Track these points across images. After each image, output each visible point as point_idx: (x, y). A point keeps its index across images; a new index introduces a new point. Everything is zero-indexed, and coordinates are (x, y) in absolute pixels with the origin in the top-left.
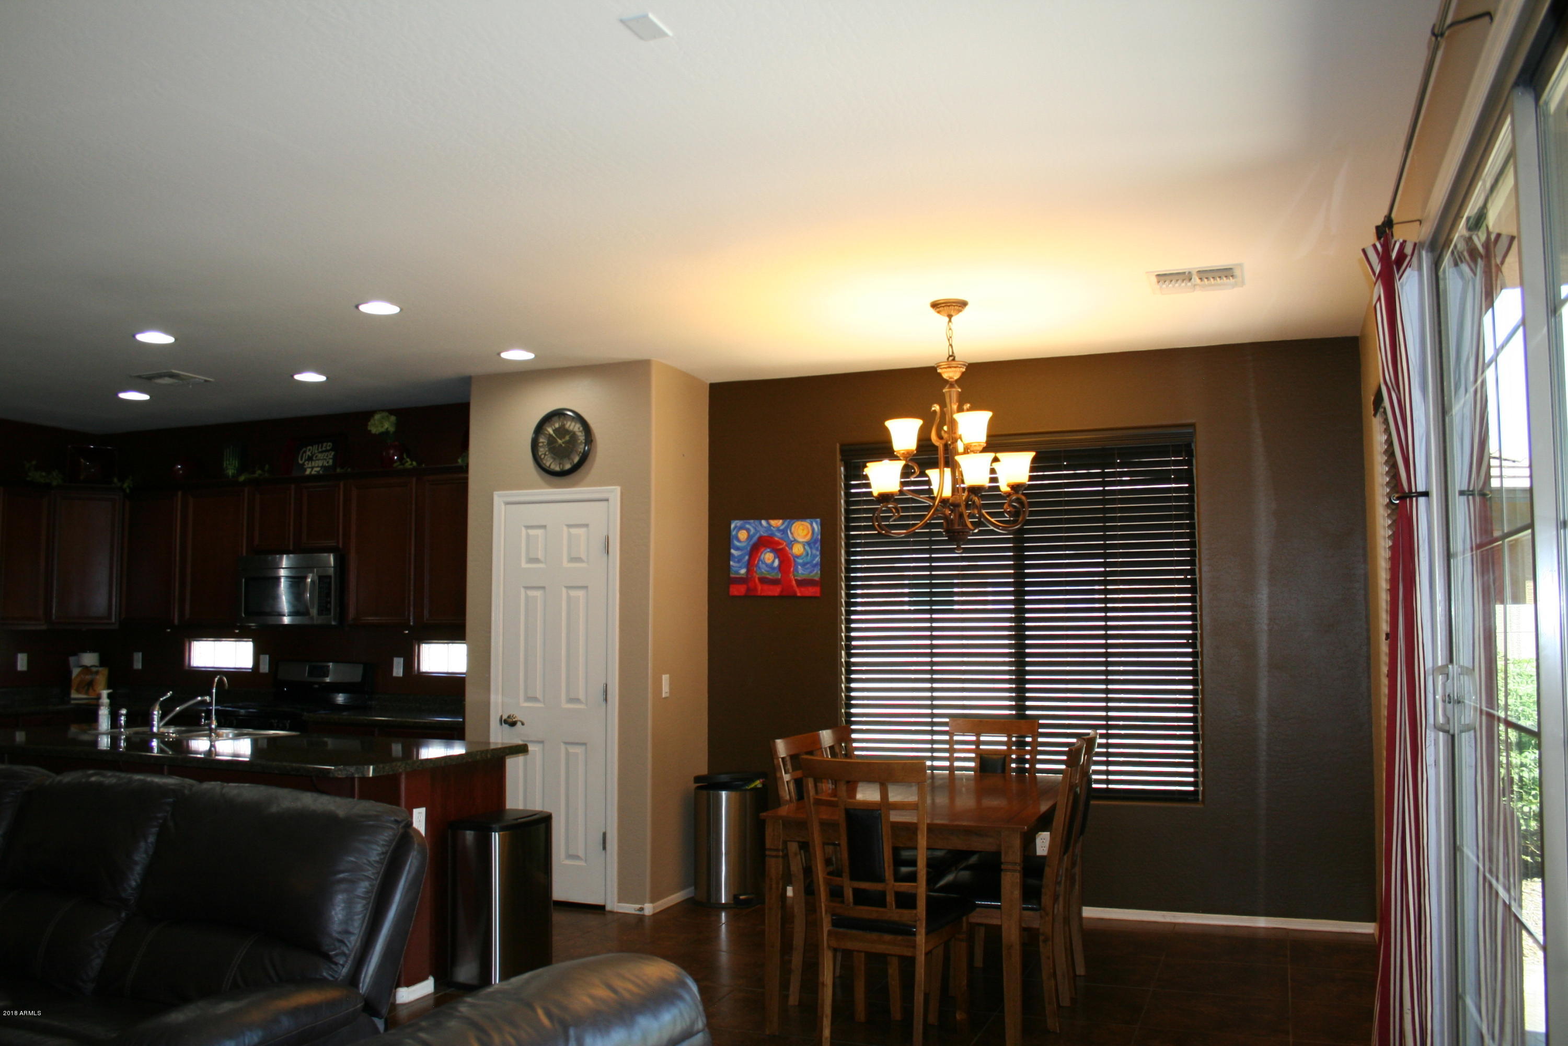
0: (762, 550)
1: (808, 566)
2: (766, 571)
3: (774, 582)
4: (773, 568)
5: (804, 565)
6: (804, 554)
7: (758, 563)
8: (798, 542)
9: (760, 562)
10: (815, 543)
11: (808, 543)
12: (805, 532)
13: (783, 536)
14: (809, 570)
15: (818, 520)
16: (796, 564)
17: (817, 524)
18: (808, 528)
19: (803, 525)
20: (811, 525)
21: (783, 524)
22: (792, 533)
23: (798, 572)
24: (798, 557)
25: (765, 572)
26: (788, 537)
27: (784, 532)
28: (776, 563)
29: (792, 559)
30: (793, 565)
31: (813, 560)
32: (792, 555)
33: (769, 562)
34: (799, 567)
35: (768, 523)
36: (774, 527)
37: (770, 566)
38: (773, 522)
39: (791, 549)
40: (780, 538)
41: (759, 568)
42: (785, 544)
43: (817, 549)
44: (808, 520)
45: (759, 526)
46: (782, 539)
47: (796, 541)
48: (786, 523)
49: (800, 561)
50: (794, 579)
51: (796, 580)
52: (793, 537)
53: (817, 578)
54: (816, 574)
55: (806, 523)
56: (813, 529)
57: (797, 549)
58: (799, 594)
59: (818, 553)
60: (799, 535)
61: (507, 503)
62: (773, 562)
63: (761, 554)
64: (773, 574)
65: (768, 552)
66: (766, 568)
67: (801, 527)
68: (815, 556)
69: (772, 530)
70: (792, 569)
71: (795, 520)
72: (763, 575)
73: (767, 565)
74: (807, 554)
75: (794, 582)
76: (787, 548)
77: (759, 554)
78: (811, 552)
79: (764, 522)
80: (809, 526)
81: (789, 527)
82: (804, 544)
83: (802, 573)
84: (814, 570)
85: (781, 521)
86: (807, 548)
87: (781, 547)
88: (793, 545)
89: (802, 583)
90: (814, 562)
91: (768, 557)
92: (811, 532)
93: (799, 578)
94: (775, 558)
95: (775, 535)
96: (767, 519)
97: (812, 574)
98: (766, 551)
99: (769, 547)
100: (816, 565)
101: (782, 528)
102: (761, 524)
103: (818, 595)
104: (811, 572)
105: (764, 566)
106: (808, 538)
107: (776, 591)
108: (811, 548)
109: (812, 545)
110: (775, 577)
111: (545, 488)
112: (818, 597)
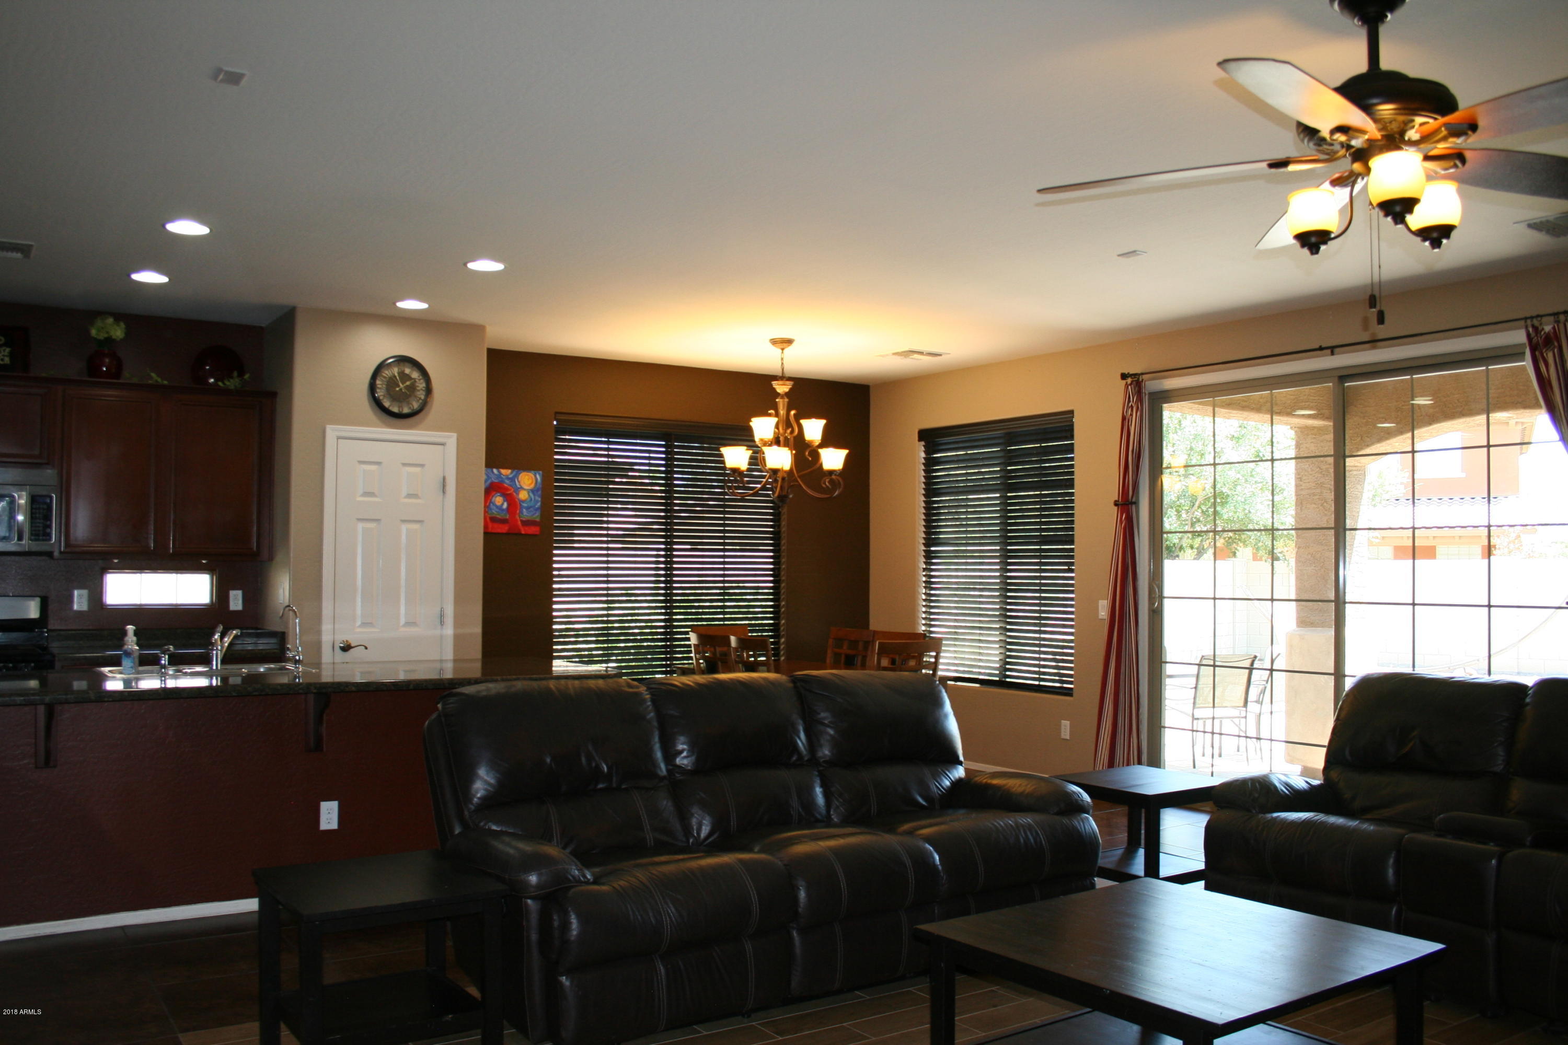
0: (493, 494)
1: (532, 509)
2: (496, 512)
3: (503, 521)
4: (503, 510)
5: (528, 508)
6: (529, 500)
7: (489, 505)
8: (525, 489)
9: (491, 504)
10: (538, 490)
11: (532, 491)
12: (530, 482)
13: (511, 483)
14: (532, 513)
15: (541, 472)
16: (521, 507)
17: (539, 474)
18: (532, 477)
19: (528, 475)
20: (535, 476)
21: (511, 473)
22: (519, 482)
23: (523, 514)
24: (523, 501)
25: (495, 513)
26: (516, 484)
27: (512, 480)
28: (505, 506)
29: (518, 503)
30: (519, 507)
31: (536, 505)
32: (519, 499)
33: (499, 504)
34: (524, 510)
35: (499, 472)
36: (504, 475)
37: (500, 508)
38: (503, 471)
39: (518, 494)
40: (509, 485)
41: (491, 509)
42: (513, 490)
43: (539, 496)
44: (533, 472)
45: (491, 474)
46: (511, 486)
47: (522, 488)
48: (514, 473)
49: (525, 505)
50: (519, 520)
51: (521, 521)
52: (520, 485)
53: (538, 519)
54: (537, 516)
55: (531, 474)
56: (536, 479)
57: (523, 495)
58: (523, 532)
59: (540, 499)
60: (524, 483)
61: (338, 438)
62: (503, 504)
63: (493, 496)
64: (502, 514)
65: (499, 496)
66: (497, 510)
67: (527, 477)
68: (537, 502)
69: (502, 478)
70: (518, 512)
71: (522, 471)
72: (494, 515)
73: (497, 507)
74: (531, 500)
75: (519, 522)
76: (515, 494)
77: (491, 497)
78: (534, 499)
79: (495, 471)
80: (533, 477)
81: (516, 476)
82: (528, 491)
83: (526, 514)
84: (536, 513)
85: (510, 471)
86: (531, 495)
87: (509, 492)
88: (519, 492)
89: (526, 523)
90: (537, 506)
91: (498, 500)
92: (534, 482)
93: (524, 519)
94: (504, 501)
95: (504, 482)
96: (498, 468)
97: (534, 516)
98: (496, 495)
99: (499, 492)
100: (536, 510)
101: (511, 476)
102: (493, 472)
103: (538, 533)
104: (533, 515)
105: (494, 508)
106: (532, 486)
107: (504, 529)
108: (534, 495)
109: (535, 492)
110: (505, 517)
111: (381, 427)
112: (535, 535)
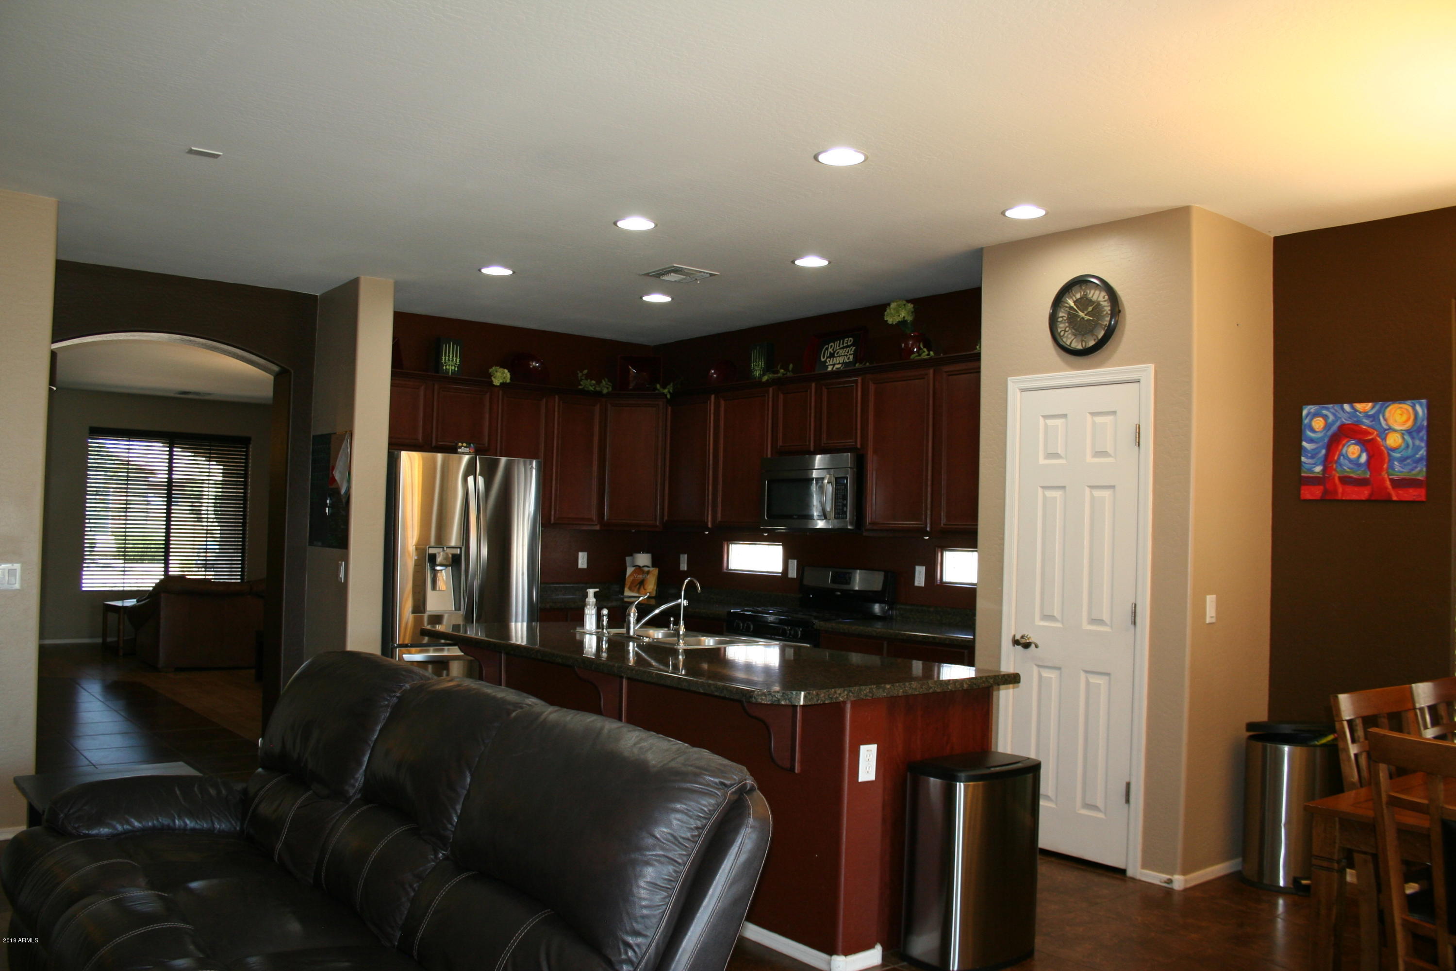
0: (1344, 442)
1: (1409, 461)
2: (1349, 468)
3: (1361, 482)
4: (1359, 465)
5: (1402, 460)
6: (1403, 446)
7: (1339, 458)
8: (1395, 431)
9: (1342, 457)
10: (1419, 430)
11: (1409, 432)
12: (1404, 418)
13: (1373, 423)
14: (1410, 467)
15: (1424, 401)
16: (1391, 459)
17: (1421, 405)
18: (1407, 410)
19: (1401, 408)
20: (1414, 407)
21: (1373, 408)
22: (1385, 420)
23: (1394, 469)
24: (1394, 450)
25: (1348, 470)
26: (1380, 424)
27: (1374, 418)
28: (1364, 458)
29: (1385, 452)
30: (1387, 460)
31: (1417, 454)
32: (1387, 448)
33: (1353, 457)
34: (1396, 463)
35: (1353, 408)
36: (1360, 413)
37: (1356, 463)
38: (1359, 406)
39: (1385, 439)
40: (1368, 427)
41: (1341, 465)
42: (1375, 433)
43: (1421, 440)
44: (1409, 402)
45: (1341, 412)
46: (1372, 427)
47: (1391, 429)
48: (1377, 407)
49: (1397, 455)
50: (1388, 480)
51: (1391, 480)
52: (1387, 425)
53: (1421, 477)
54: (1420, 472)
55: (1406, 406)
56: (1416, 414)
57: (1394, 440)
58: (1395, 498)
59: (1423, 444)
60: (1396, 421)
61: (1023, 390)
62: (1359, 456)
63: (1344, 446)
64: (1359, 472)
65: (1353, 444)
66: (1351, 466)
67: (1399, 411)
68: (1419, 448)
69: (1357, 416)
70: (1385, 466)
71: (1390, 403)
72: (1346, 474)
73: (1350, 461)
74: (1408, 446)
75: (1388, 483)
76: (1379, 439)
77: (1340, 447)
78: (1414, 444)
79: (1347, 407)
80: (1410, 409)
81: (1381, 411)
82: (1402, 433)
83: (1399, 470)
84: (1416, 467)
85: (1370, 405)
86: (1407, 437)
87: (1370, 437)
88: (1387, 434)
89: (1398, 484)
90: (1417, 456)
91: (1353, 450)
92: (1412, 417)
93: (1395, 478)
94: (1362, 451)
95: (1363, 423)
96: (1350, 402)
97: (1414, 472)
98: (1349, 444)
99: (1354, 439)
100: (1421, 459)
101: (1371, 413)
102: (1343, 409)
103: (1423, 499)
104: (1412, 470)
105: (1346, 462)
106: (1409, 424)
107: (1364, 493)
108: (1413, 438)
109: (1414, 434)
110: (1363, 476)
111: (1066, 371)
112: (1423, 502)
